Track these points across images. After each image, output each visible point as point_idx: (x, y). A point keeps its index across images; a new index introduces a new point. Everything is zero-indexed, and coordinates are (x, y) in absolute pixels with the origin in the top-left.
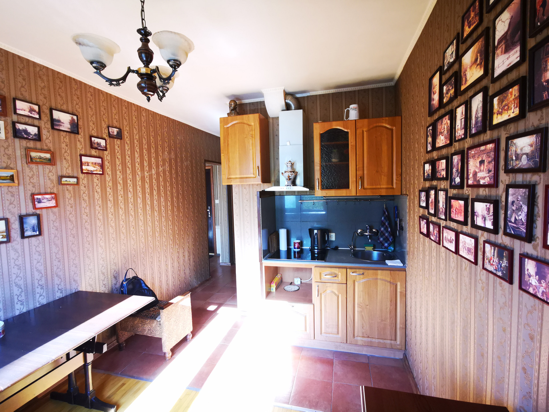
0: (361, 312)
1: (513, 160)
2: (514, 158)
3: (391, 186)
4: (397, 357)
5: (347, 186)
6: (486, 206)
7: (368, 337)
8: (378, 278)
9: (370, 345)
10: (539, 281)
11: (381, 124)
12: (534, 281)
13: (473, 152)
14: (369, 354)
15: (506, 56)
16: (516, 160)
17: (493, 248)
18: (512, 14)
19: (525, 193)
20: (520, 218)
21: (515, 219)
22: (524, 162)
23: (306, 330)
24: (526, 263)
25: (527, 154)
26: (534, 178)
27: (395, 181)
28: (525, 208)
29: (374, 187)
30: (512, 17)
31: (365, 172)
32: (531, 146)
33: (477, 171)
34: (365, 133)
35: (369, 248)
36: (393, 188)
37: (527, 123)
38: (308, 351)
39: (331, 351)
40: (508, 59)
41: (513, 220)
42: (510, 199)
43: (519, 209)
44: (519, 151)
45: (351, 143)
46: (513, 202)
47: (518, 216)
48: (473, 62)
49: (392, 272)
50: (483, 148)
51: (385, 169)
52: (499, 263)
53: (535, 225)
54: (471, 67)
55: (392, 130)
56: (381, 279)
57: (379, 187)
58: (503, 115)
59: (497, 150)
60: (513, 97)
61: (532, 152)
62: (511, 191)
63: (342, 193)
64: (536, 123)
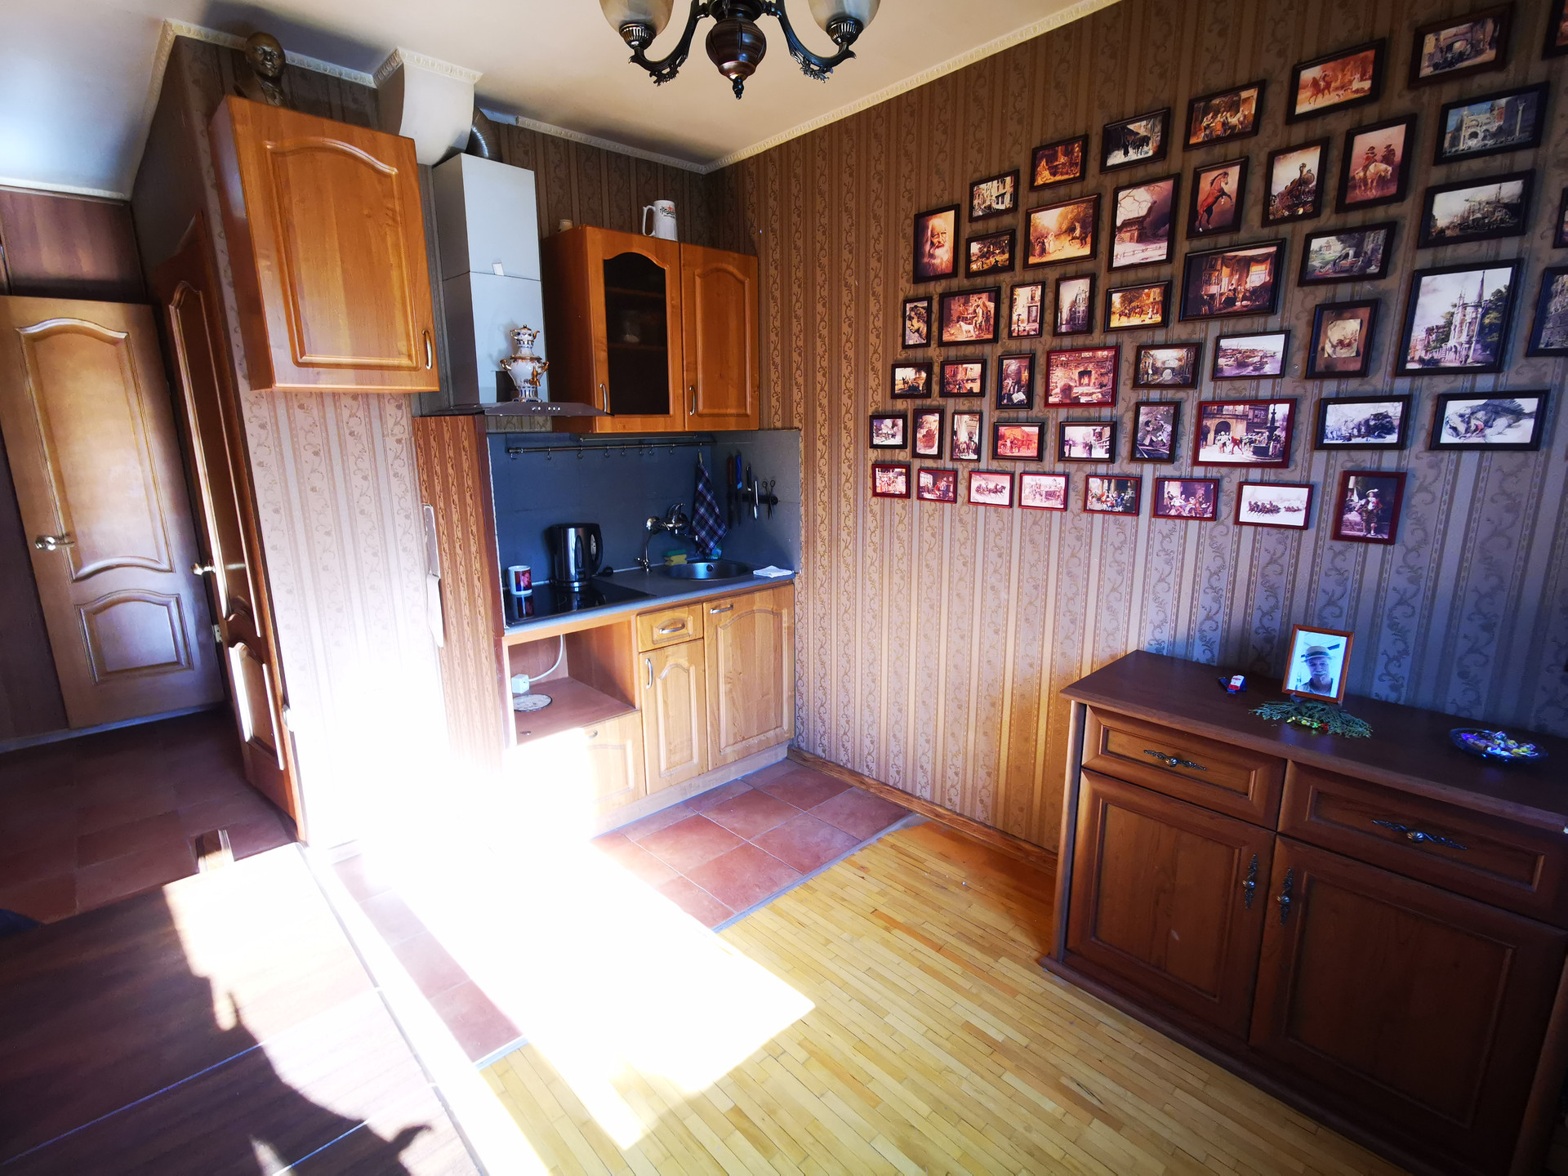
0: (731, 690)
1: (1148, 374)
2: (1150, 372)
3: (742, 411)
4: (780, 758)
5: (664, 410)
6: (1094, 430)
7: (744, 739)
8: (755, 608)
9: (745, 755)
10: (1186, 499)
11: (725, 266)
12: (1178, 502)
13: (1064, 359)
14: (739, 776)
15: (1141, 246)
16: (1153, 374)
17: (1106, 482)
18: (1155, 198)
19: (1168, 411)
20: (1160, 439)
21: (1151, 440)
22: (1167, 376)
23: (627, 783)
24: (1166, 486)
25: (1173, 369)
26: (1180, 395)
27: (749, 399)
28: (1169, 428)
29: (716, 411)
30: (1155, 202)
31: (700, 376)
32: (1180, 360)
33: (1072, 384)
34: (698, 280)
35: (679, 559)
36: (747, 415)
37: (1170, 334)
38: (635, 829)
39: (677, 806)
40: (1143, 251)
41: (1147, 442)
42: (1142, 419)
43: (1160, 428)
44: (1159, 364)
45: (672, 299)
46: (1147, 423)
47: (1157, 437)
48: (1064, 230)
49: (775, 590)
50: (1086, 354)
51: (734, 373)
52: (1119, 496)
53: (1178, 445)
54: (1057, 236)
55: (743, 283)
56: (761, 611)
57: (723, 411)
58: (1131, 319)
59: (1116, 360)
60: (1151, 300)
61: (1181, 367)
62: (1143, 410)
63: (656, 424)
64: (1184, 337)
